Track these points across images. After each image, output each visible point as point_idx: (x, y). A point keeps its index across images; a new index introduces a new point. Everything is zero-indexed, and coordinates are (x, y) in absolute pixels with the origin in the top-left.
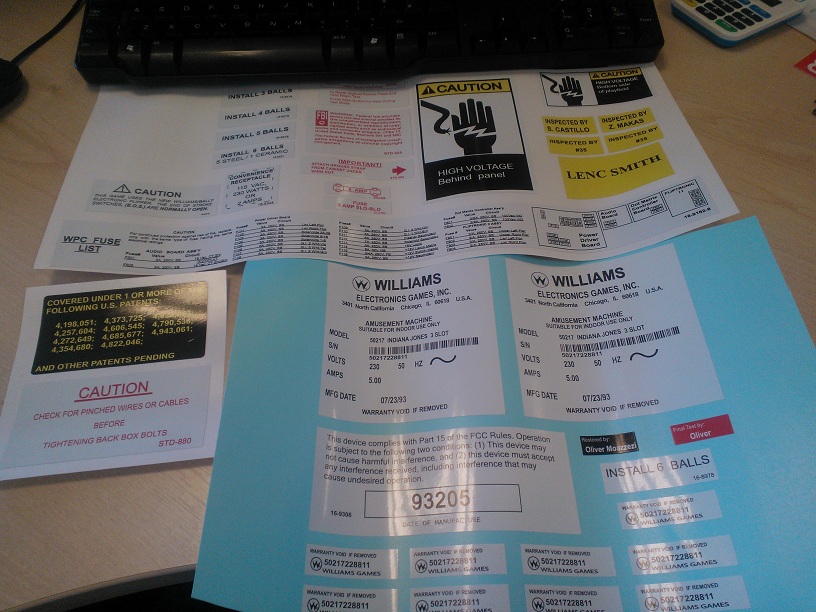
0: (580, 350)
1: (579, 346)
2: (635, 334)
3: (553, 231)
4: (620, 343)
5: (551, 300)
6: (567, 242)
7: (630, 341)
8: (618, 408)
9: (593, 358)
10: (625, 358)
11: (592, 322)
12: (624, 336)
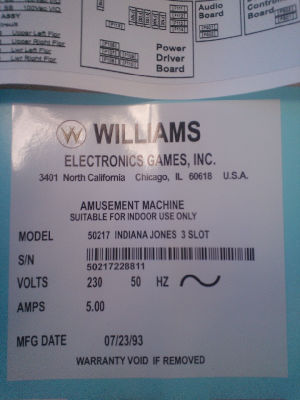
0: (115, 257)
1: (115, 250)
2: (195, 244)
3: (113, 35)
4: (172, 254)
5: (85, 171)
6: (132, 59)
7: (186, 254)
8: (151, 360)
9: (130, 273)
10: (174, 281)
11: (140, 210)
12: (179, 243)
